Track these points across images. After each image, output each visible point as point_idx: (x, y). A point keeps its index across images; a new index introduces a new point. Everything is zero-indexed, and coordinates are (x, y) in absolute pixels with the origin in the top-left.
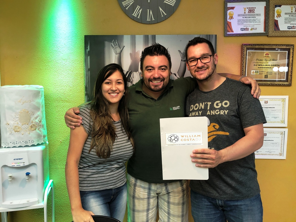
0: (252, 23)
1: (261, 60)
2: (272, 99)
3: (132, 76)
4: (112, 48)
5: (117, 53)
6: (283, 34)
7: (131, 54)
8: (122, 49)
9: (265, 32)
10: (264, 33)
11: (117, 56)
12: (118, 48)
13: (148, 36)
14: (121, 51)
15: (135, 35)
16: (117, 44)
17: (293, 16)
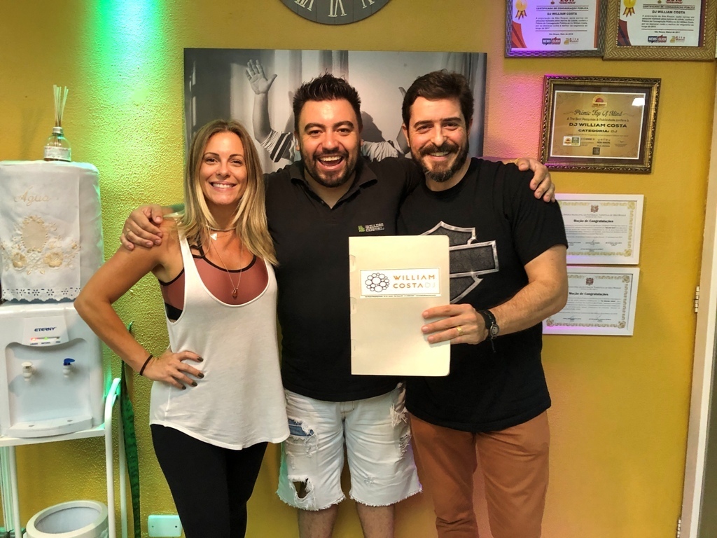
0: (569, 28)
1: (585, 113)
2: (607, 203)
3: (293, 144)
4: (247, 79)
5: (259, 91)
6: (638, 55)
8: (270, 81)
9: (596, 49)
10: (596, 51)
11: (260, 96)
12: (260, 79)
13: (330, 52)
14: (269, 87)
15: (301, 50)
16: (260, 70)
17: (662, 12)
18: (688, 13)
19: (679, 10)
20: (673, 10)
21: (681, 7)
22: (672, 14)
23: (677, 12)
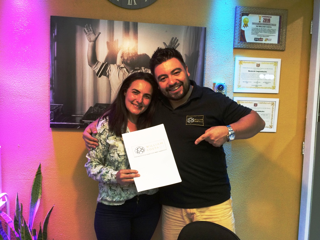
3: (108, 68)
4: (85, 34)
5: (91, 40)
7: (108, 43)
8: (97, 35)
11: (91, 43)
12: (92, 34)
13: (129, 23)
14: (96, 38)
15: (113, 21)
16: (92, 30)
17: (261, 27)
18: (273, 27)
19: (269, 26)
20: (266, 26)
21: (270, 25)
22: (266, 28)
23: (268, 27)
